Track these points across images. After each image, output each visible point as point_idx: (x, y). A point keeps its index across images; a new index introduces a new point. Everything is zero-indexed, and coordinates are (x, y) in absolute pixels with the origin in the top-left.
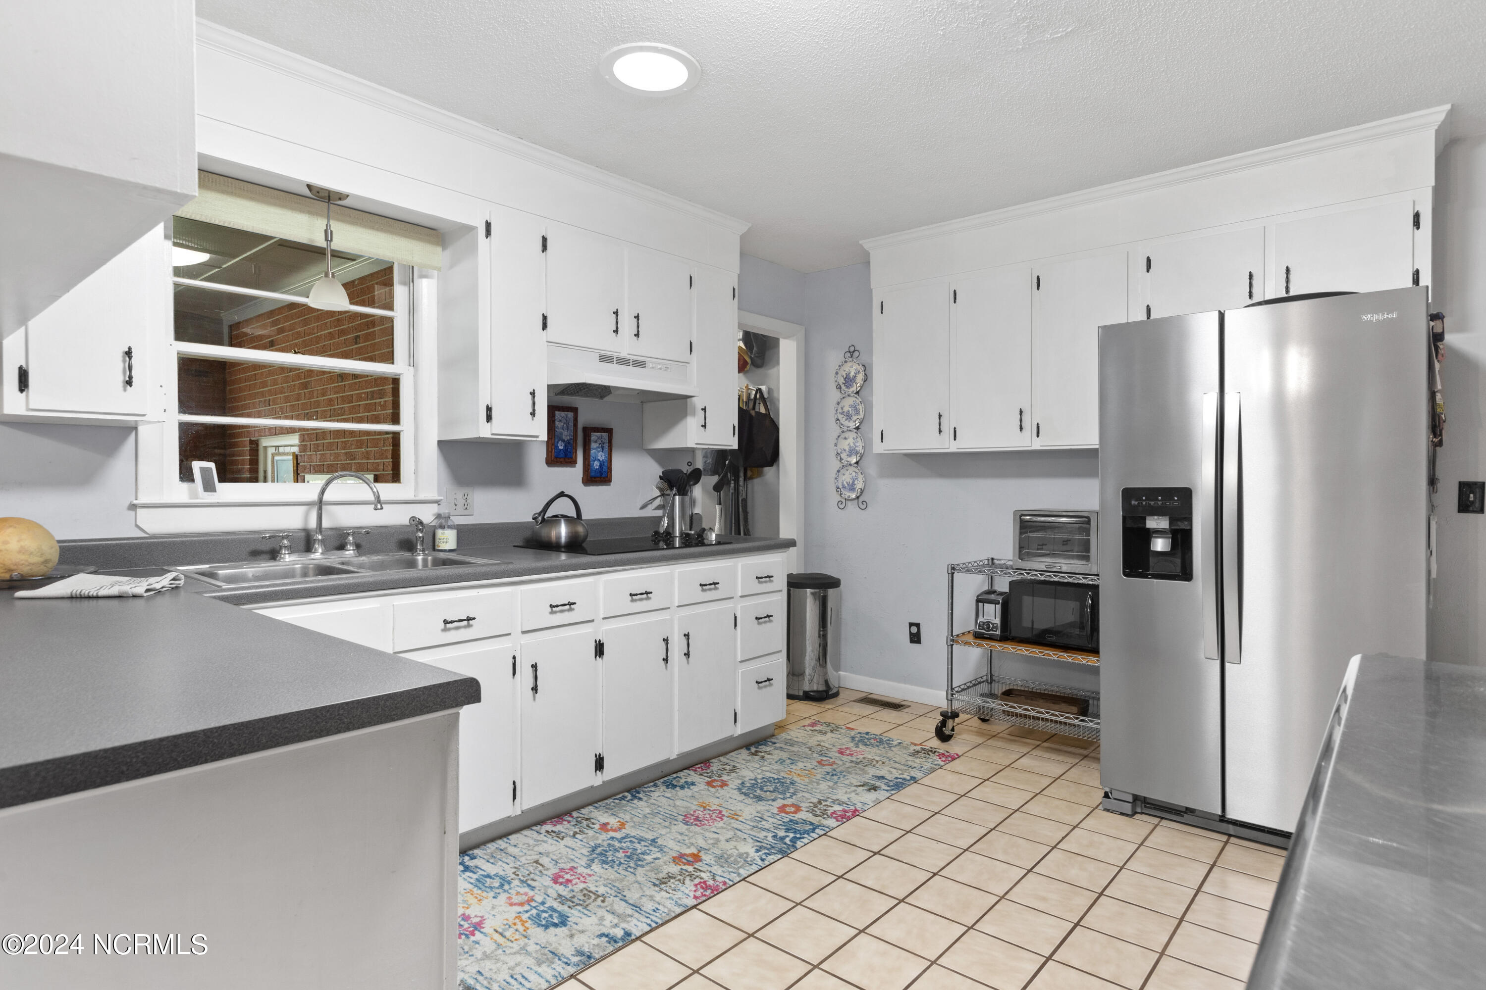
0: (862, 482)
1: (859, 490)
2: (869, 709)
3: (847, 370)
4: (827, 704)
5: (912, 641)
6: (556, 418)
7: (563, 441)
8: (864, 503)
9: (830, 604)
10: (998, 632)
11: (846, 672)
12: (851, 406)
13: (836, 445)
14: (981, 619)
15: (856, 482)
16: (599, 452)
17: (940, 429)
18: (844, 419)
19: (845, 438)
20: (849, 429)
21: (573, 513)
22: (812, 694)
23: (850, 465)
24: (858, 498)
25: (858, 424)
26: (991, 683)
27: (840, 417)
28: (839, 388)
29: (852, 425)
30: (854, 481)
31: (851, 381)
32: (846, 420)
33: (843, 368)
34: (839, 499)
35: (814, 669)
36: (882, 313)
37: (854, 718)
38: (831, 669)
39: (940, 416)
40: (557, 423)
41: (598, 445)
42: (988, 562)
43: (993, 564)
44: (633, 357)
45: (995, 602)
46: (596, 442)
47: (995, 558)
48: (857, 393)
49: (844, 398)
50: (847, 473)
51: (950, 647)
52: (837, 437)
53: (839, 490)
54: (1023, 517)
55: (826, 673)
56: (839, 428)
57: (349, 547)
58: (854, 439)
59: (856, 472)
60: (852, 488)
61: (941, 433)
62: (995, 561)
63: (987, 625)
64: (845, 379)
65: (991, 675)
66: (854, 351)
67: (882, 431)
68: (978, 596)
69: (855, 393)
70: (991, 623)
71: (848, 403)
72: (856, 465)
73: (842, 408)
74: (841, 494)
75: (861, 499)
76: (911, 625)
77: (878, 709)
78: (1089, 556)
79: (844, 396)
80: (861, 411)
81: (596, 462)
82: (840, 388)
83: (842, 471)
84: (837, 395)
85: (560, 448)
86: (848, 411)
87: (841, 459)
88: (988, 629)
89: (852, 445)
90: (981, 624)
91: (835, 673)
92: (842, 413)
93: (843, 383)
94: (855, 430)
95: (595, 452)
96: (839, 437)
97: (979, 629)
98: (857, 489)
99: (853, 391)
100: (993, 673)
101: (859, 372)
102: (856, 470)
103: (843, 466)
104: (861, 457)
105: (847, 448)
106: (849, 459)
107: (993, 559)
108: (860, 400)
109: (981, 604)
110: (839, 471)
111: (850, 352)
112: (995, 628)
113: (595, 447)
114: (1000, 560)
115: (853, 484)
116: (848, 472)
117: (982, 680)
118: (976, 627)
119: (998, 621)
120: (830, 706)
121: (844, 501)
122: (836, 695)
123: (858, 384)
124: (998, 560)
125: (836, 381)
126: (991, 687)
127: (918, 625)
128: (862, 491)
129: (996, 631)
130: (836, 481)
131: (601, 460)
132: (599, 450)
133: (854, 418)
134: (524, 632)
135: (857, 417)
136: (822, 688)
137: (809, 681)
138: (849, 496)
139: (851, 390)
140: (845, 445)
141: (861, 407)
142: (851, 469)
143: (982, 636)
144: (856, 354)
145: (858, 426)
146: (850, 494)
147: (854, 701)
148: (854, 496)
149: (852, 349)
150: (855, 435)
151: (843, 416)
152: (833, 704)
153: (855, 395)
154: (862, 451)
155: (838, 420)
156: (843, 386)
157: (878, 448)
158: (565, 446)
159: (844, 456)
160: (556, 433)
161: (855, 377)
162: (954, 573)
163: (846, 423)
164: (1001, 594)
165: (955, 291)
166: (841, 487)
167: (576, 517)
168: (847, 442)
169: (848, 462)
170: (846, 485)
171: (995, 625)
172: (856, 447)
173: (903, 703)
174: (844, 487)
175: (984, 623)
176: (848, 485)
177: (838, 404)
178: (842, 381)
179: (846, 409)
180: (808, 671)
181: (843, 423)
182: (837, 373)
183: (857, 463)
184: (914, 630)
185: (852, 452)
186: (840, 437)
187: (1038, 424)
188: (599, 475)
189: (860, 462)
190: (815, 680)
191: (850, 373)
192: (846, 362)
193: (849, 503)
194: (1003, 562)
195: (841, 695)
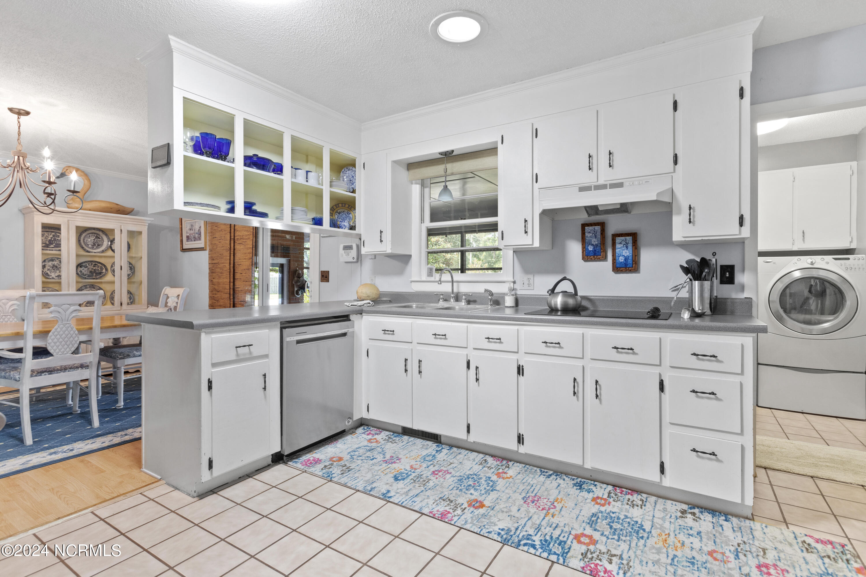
6: (586, 231)
7: (593, 245)
16: (624, 250)
21: (571, 290)
40: (587, 234)
41: (622, 245)
44: (609, 182)
46: (620, 243)
57: (463, 301)
81: (621, 257)
85: (590, 250)
95: (620, 251)
113: (620, 247)
131: (626, 255)
132: (623, 249)
134: (474, 349)
158: (594, 248)
160: (586, 241)
167: (574, 293)
188: (624, 266)
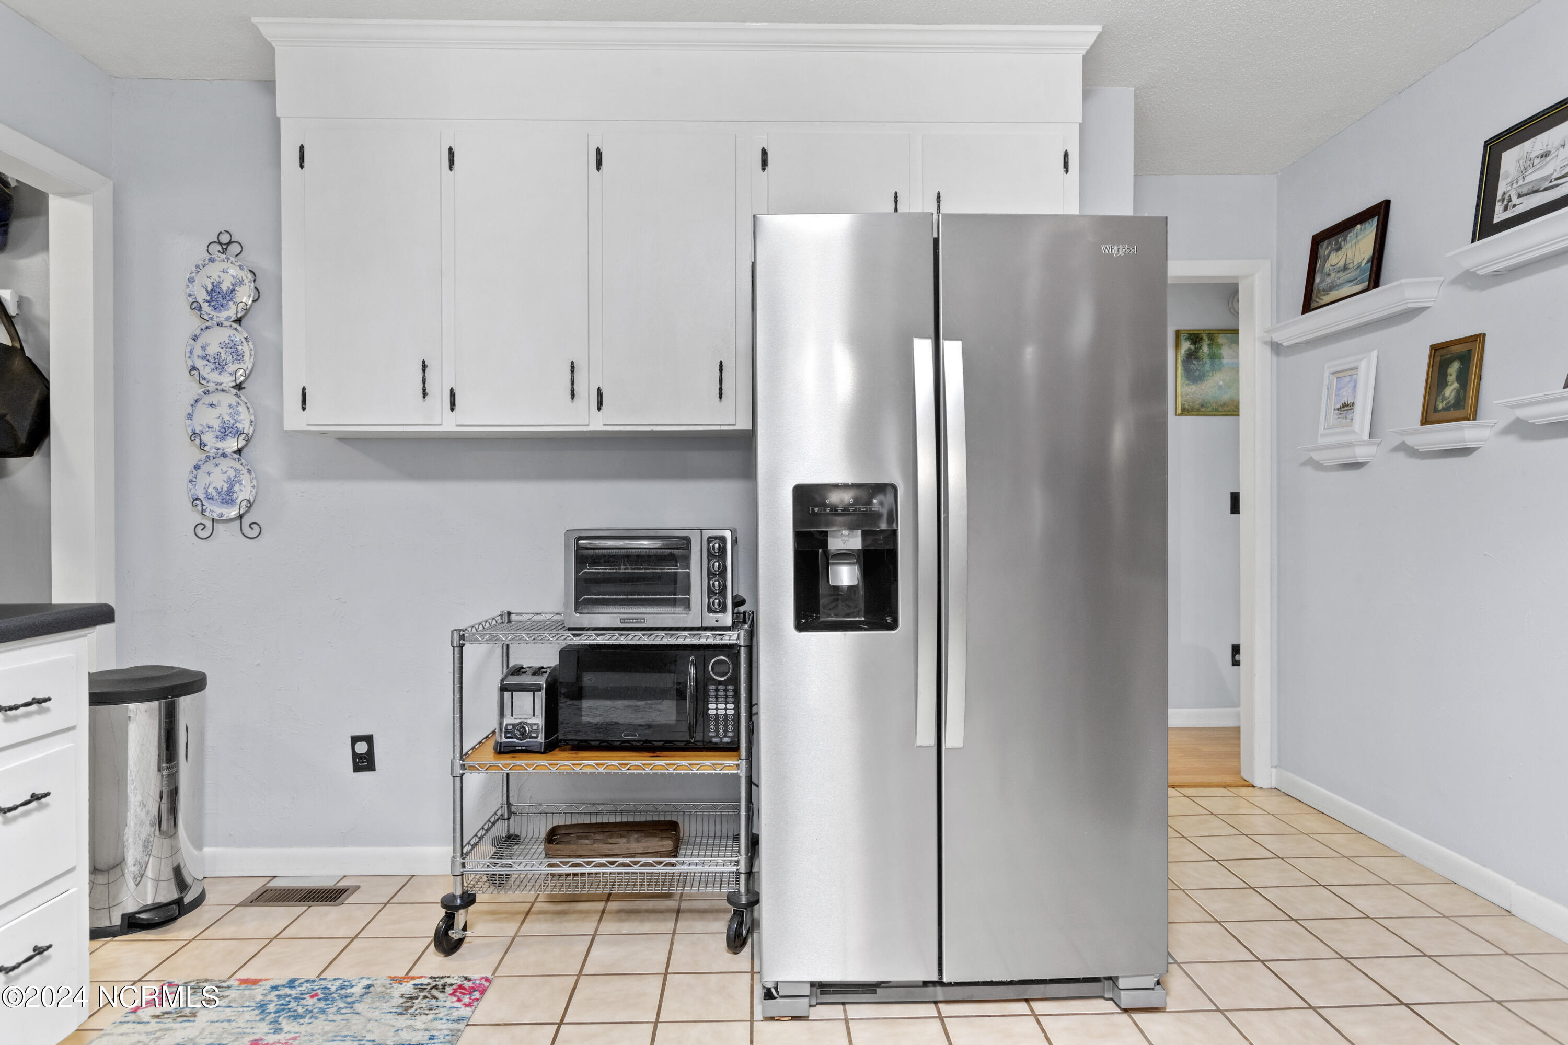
0: (249, 488)
1: (244, 503)
2: (281, 914)
3: (215, 278)
4: (181, 929)
5: (357, 768)
8: (253, 526)
9: (183, 721)
10: (541, 739)
11: (217, 845)
12: (223, 345)
13: (190, 416)
14: (508, 720)
15: (237, 488)
17: (424, 389)
18: (208, 369)
19: (212, 405)
20: (220, 387)
22: (143, 916)
23: (224, 455)
24: (241, 517)
25: (242, 378)
26: (509, 819)
27: (200, 364)
28: (196, 307)
29: (227, 381)
30: (231, 486)
31: (224, 298)
32: (213, 370)
33: (204, 272)
34: (198, 519)
35: (147, 847)
36: (302, 167)
37: (253, 948)
38: (188, 843)
39: (424, 367)
42: (502, 618)
43: (509, 621)
45: (534, 689)
47: (512, 611)
48: (238, 321)
49: (207, 328)
50: (216, 472)
51: (458, 779)
52: (192, 402)
53: (198, 502)
54: (582, 542)
55: (175, 851)
56: (197, 385)
58: (230, 406)
59: (236, 470)
60: (228, 498)
61: (427, 397)
62: (513, 617)
63: (521, 730)
64: (210, 293)
65: (509, 804)
66: (230, 243)
67: (304, 389)
68: (502, 680)
69: (235, 321)
70: (527, 724)
71: (216, 340)
72: (237, 456)
73: (204, 348)
74: (203, 511)
75: (247, 520)
76: (355, 740)
77: (298, 909)
78: (688, 599)
79: (208, 324)
80: (247, 355)
82: (200, 309)
83: (205, 468)
84: (193, 323)
86: (219, 354)
87: (202, 445)
88: (523, 735)
89: (226, 418)
90: (510, 727)
91: (195, 852)
92: (205, 357)
93: (207, 301)
94: (234, 391)
96: (196, 401)
97: (506, 737)
98: (238, 501)
99: (229, 317)
100: (511, 801)
101: (241, 283)
102: (238, 466)
103: (208, 457)
104: (248, 440)
105: (216, 424)
106: (220, 445)
107: (509, 613)
108: (245, 335)
109: (507, 695)
110: (197, 467)
111: (220, 243)
112: (534, 733)
114: (521, 614)
115: (230, 491)
116: (218, 469)
117: (497, 817)
118: (501, 736)
119: (539, 721)
120: (188, 934)
121: (209, 524)
122: (199, 901)
123: (241, 305)
124: (517, 614)
125: (190, 295)
126: (509, 826)
127: (369, 739)
128: (250, 505)
129: (537, 737)
130: (190, 485)
133: (232, 368)
135: (237, 366)
136: (168, 893)
137: (135, 878)
138: (222, 515)
139: (224, 314)
140: (209, 418)
141: (245, 348)
142: (225, 464)
143: (512, 748)
144: (234, 249)
145: (241, 383)
146: (224, 511)
147: (240, 905)
148: (234, 513)
149: (225, 239)
150: (233, 400)
151: (205, 362)
152: (195, 926)
153: (235, 325)
154: (248, 429)
155: (194, 368)
156: (205, 306)
157: (295, 420)
159: (208, 438)
161: (233, 291)
162: (463, 645)
163: (214, 377)
164: (538, 671)
165: (451, 149)
166: (202, 497)
168: (215, 412)
169: (218, 449)
170: (214, 493)
171: (535, 727)
172: (236, 422)
173: (343, 884)
174: (209, 497)
175: (514, 726)
176: (219, 493)
177: (195, 338)
178: (202, 296)
179: (213, 350)
180: (132, 854)
181: (206, 376)
182: (191, 280)
183: (239, 451)
184: (362, 748)
185: (225, 432)
186: (199, 403)
187: (599, 390)
189: (244, 451)
190: (150, 873)
191: (220, 283)
192: (212, 260)
193: (220, 527)
194: (526, 617)
195: (210, 899)
